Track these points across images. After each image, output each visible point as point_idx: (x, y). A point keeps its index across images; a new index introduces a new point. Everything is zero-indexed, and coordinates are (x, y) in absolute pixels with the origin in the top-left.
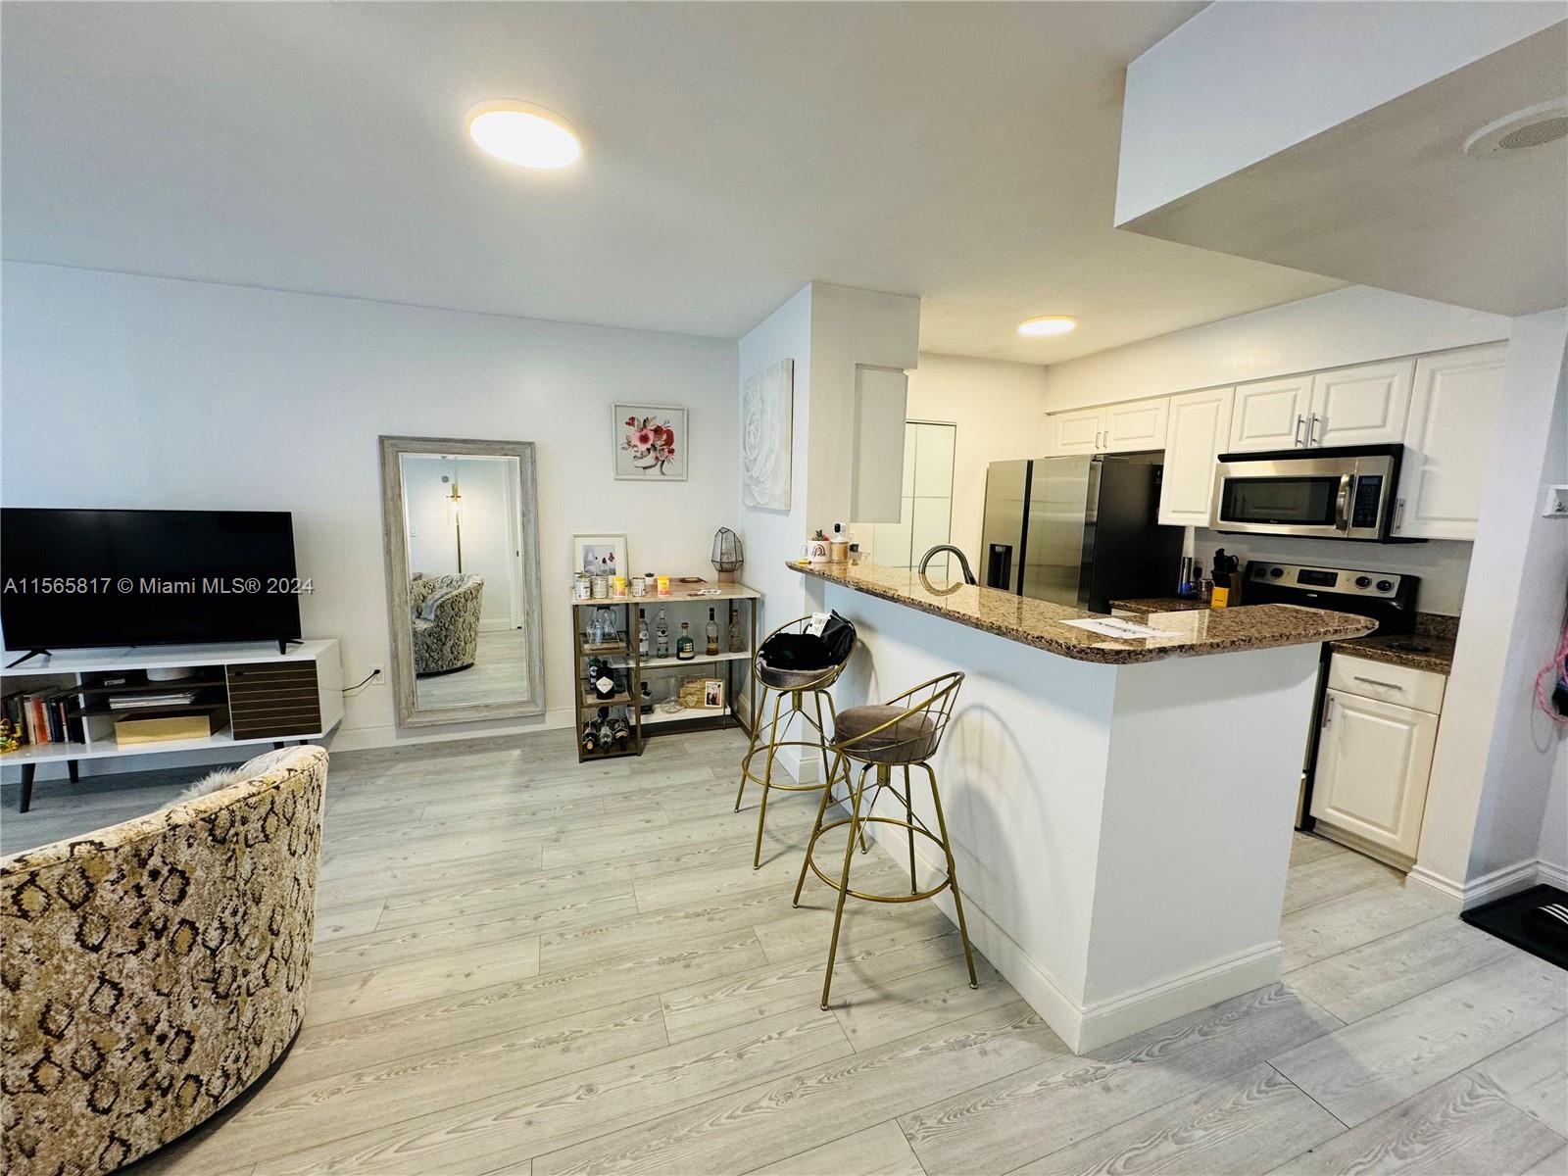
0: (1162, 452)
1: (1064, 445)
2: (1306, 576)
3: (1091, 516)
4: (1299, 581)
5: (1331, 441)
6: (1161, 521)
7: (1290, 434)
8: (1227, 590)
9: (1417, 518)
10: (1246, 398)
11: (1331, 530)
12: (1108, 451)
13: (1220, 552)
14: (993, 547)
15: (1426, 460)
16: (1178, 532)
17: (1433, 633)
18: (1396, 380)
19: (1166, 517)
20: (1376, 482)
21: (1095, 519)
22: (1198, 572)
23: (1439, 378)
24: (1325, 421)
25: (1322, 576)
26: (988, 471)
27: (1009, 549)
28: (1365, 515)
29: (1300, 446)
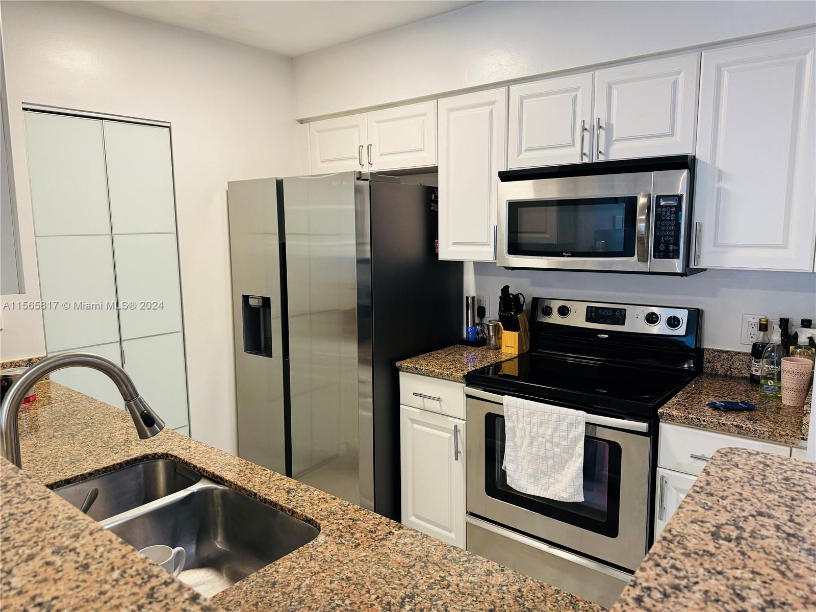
0: (434, 171)
1: (322, 161)
2: (593, 314)
3: (364, 251)
4: (588, 320)
5: (618, 153)
6: (443, 256)
7: (573, 145)
8: (516, 334)
9: (715, 245)
10: (521, 100)
11: (631, 263)
12: (376, 168)
13: (505, 290)
14: (246, 298)
15: (720, 175)
16: (457, 267)
17: (721, 371)
18: (681, 77)
19: (446, 252)
20: (675, 203)
21: (368, 256)
22: (481, 312)
23: (726, 75)
24: (609, 128)
25: (611, 313)
26: (227, 192)
27: (266, 301)
28: (667, 244)
29: (586, 160)
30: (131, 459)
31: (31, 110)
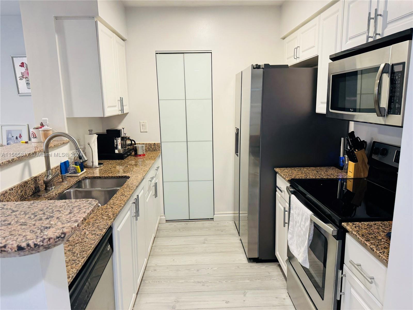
1: (287, 59)
4: (395, 160)
8: (354, 164)
11: (376, 117)
12: (300, 60)
13: (352, 134)
24: (386, 15)
28: (395, 103)
30: (121, 176)
31: (160, 53)
